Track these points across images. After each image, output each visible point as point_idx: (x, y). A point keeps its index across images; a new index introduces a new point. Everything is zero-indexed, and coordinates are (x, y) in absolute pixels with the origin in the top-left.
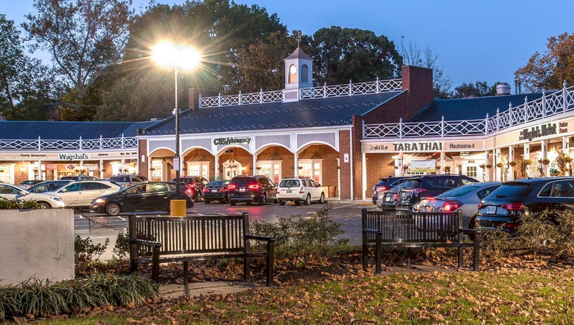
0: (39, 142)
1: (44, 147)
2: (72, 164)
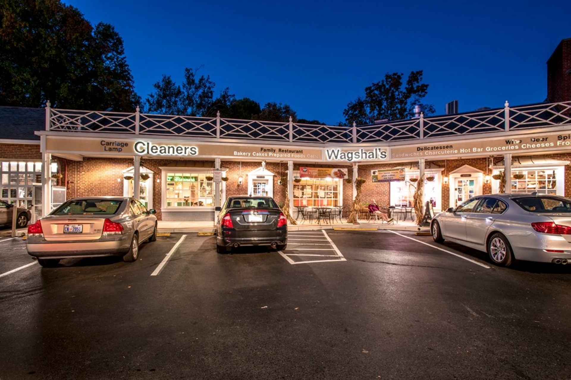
0: (291, 127)
1: (299, 137)
2: (341, 169)
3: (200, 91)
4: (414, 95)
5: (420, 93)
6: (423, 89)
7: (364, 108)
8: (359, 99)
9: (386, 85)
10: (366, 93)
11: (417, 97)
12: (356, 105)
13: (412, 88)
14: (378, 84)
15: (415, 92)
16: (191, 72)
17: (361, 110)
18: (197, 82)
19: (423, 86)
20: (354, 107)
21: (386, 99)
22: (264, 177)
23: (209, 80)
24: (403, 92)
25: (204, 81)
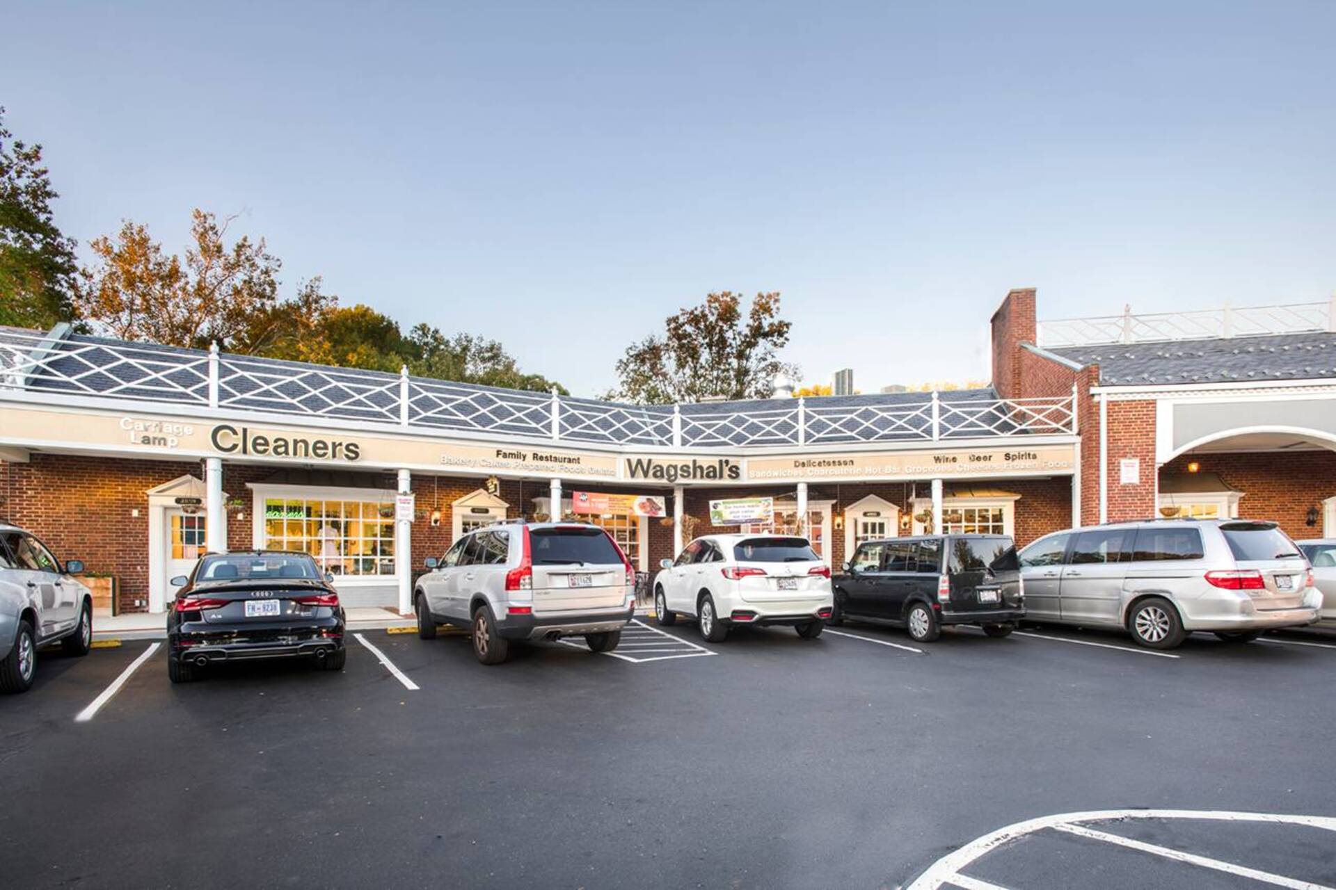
0: (555, 409)
1: (571, 430)
3: (239, 278)
4: (764, 340)
5: (775, 339)
6: (779, 330)
7: (660, 359)
8: (652, 341)
9: (709, 315)
10: (667, 328)
11: (769, 346)
12: (645, 352)
13: (760, 327)
14: (692, 313)
15: (766, 335)
16: (210, 221)
17: (656, 364)
18: (229, 250)
19: (781, 324)
20: (640, 358)
21: (710, 345)
22: (487, 511)
23: (264, 251)
24: (743, 333)
25: (248, 252)
